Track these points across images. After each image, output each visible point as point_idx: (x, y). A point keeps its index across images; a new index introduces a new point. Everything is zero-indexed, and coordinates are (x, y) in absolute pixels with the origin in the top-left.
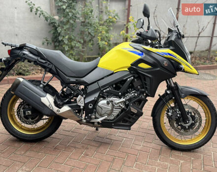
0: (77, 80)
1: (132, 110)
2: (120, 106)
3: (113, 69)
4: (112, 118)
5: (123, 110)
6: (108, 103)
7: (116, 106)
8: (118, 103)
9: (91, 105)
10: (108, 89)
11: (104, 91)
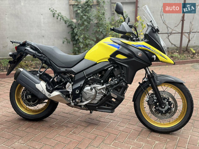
0: (66, 70)
1: (112, 96)
2: (102, 92)
3: (96, 60)
4: (96, 102)
5: (105, 95)
6: (91, 89)
7: (98, 91)
8: (100, 89)
9: (78, 91)
10: (92, 77)
11: (89, 79)
